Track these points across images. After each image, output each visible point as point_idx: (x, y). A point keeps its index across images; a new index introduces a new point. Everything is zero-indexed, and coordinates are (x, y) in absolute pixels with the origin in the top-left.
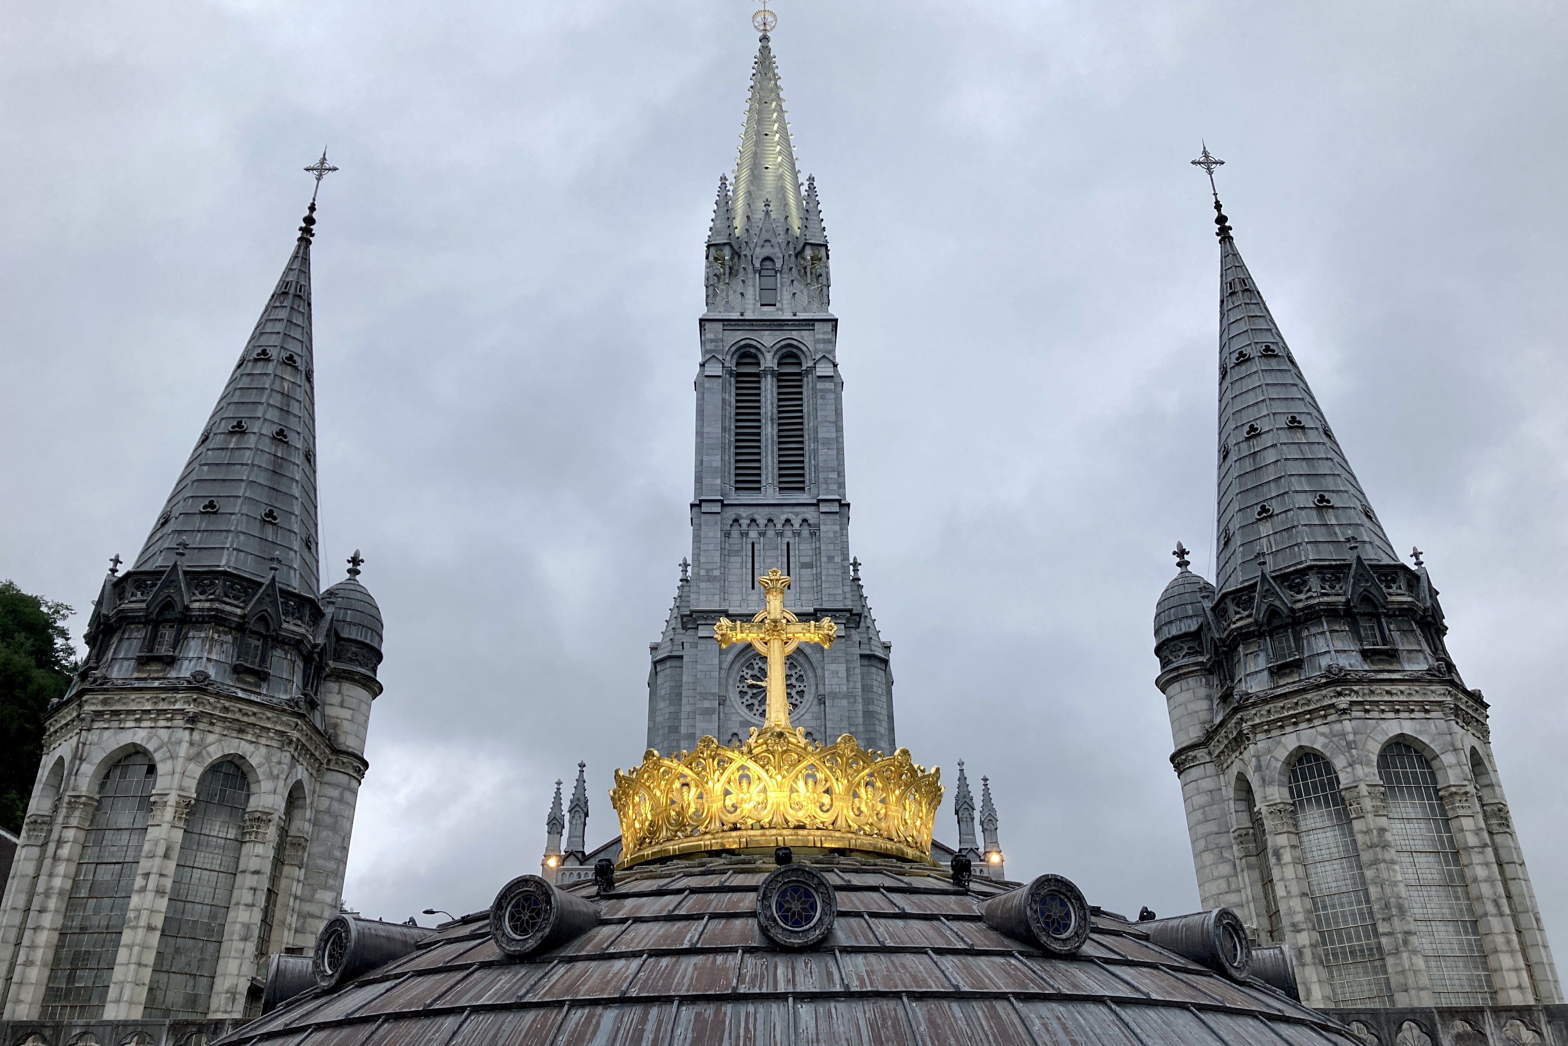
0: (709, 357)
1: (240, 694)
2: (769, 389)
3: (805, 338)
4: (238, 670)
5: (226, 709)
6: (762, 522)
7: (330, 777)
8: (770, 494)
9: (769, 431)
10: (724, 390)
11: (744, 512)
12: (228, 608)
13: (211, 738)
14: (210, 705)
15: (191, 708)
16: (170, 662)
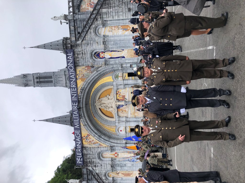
0: (38, 86)
2: (41, 80)
3: (35, 77)
6: (56, 80)
8: (53, 79)
9: (46, 80)
10: (42, 85)
11: (55, 82)
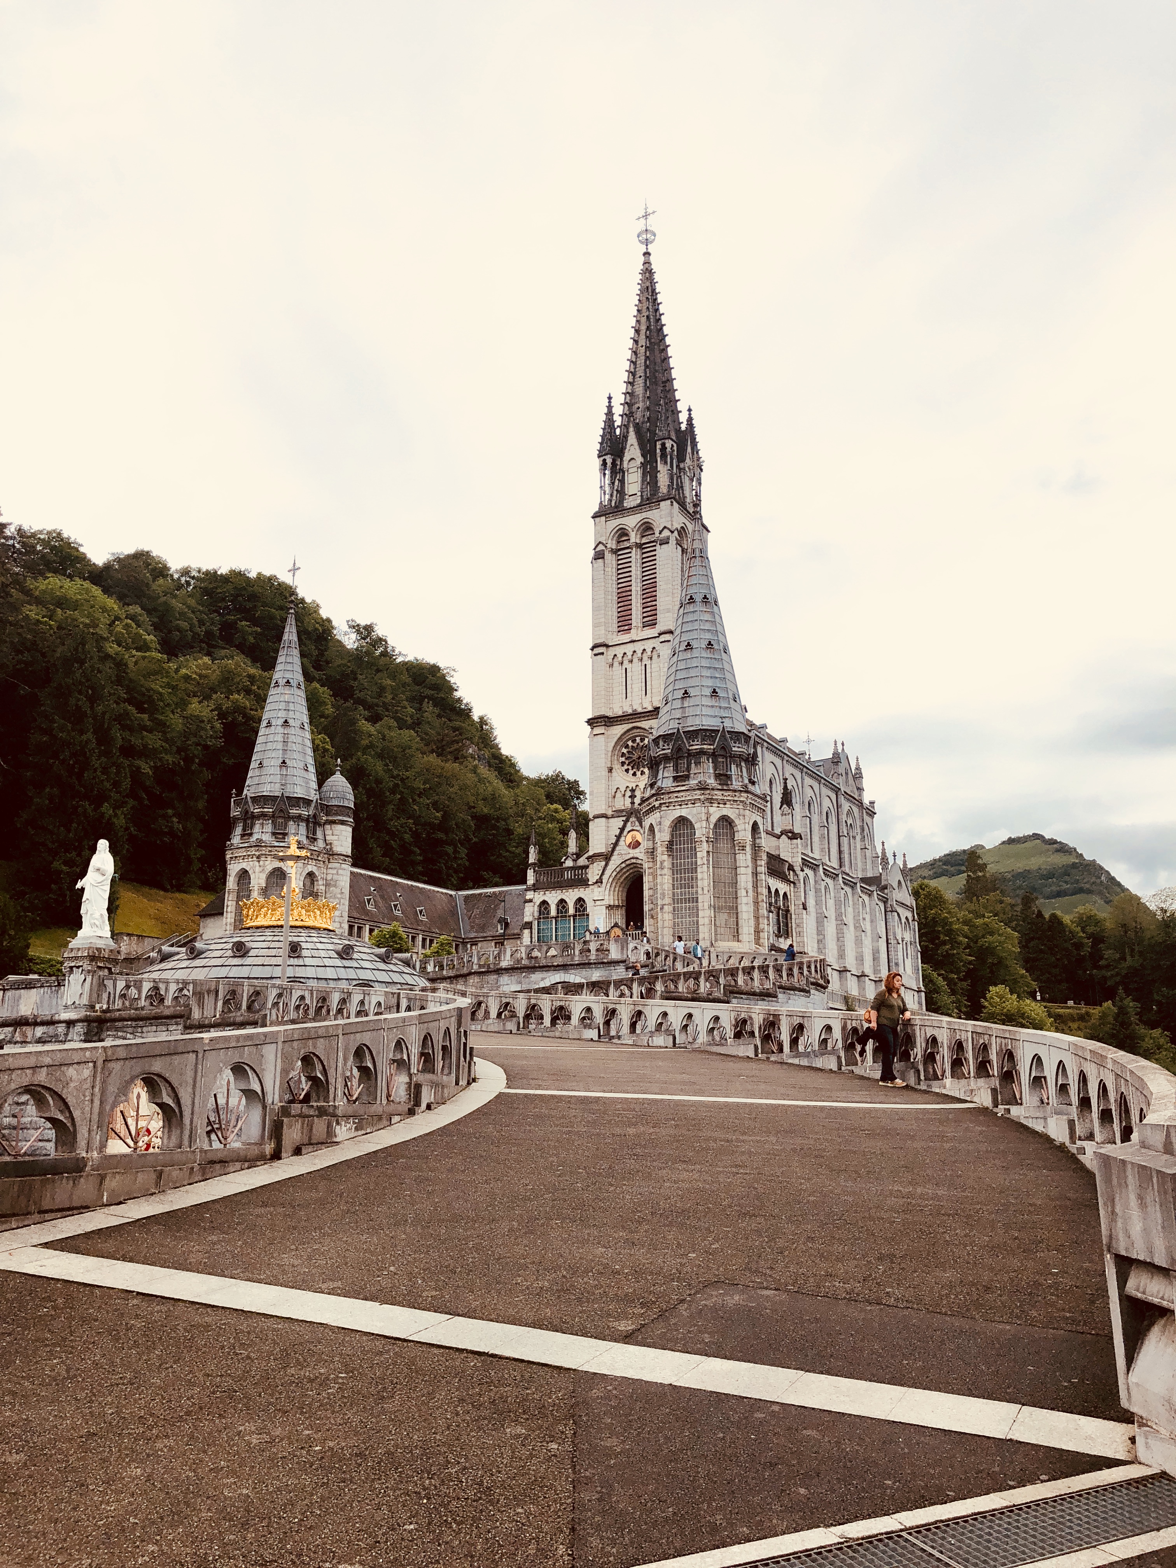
0: (599, 541)
1: (277, 844)
2: (636, 556)
3: (655, 515)
4: (274, 834)
5: (270, 851)
6: (630, 653)
7: (330, 865)
8: (636, 632)
9: (636, 587)
10: (605, 566)
11: (620, 649)
12: (266, 810)
13: (267, 863)
14: (264, 851)
15: (257, 853)
16: (251, 834)
